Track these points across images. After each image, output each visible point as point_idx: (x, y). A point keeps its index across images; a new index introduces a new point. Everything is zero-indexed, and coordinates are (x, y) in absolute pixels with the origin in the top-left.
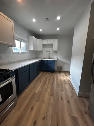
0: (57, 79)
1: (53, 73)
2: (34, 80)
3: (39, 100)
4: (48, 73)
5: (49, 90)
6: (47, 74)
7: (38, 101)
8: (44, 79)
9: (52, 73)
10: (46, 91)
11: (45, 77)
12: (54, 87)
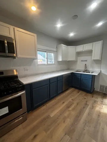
0: (93, 107)
1: (90, 95)
2: (57, 98)
3: (49, 129)
4: (81, 92)
5: (69, 121)
6: (78, 94)
7: (46, 131)
8: (70, 100)
9: (88, 94)
10: (64, 122)
11: (73, 98)
12: (80, 120)
